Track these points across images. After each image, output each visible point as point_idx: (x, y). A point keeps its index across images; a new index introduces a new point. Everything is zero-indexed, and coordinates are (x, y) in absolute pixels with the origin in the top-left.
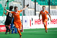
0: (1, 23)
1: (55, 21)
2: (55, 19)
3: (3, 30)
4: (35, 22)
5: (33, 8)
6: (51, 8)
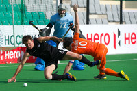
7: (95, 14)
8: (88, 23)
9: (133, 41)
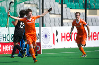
0: (4, 39)
1: (96, 36)
2: (95, 33)
3: (7, 50)
4: (62, 37)
5: (58, 13)
6: (89, 14)
7: (67, 19)
8: (62, 26)
9: (95, 38)
